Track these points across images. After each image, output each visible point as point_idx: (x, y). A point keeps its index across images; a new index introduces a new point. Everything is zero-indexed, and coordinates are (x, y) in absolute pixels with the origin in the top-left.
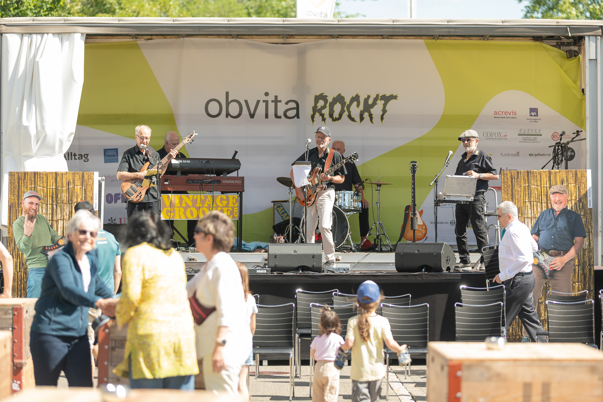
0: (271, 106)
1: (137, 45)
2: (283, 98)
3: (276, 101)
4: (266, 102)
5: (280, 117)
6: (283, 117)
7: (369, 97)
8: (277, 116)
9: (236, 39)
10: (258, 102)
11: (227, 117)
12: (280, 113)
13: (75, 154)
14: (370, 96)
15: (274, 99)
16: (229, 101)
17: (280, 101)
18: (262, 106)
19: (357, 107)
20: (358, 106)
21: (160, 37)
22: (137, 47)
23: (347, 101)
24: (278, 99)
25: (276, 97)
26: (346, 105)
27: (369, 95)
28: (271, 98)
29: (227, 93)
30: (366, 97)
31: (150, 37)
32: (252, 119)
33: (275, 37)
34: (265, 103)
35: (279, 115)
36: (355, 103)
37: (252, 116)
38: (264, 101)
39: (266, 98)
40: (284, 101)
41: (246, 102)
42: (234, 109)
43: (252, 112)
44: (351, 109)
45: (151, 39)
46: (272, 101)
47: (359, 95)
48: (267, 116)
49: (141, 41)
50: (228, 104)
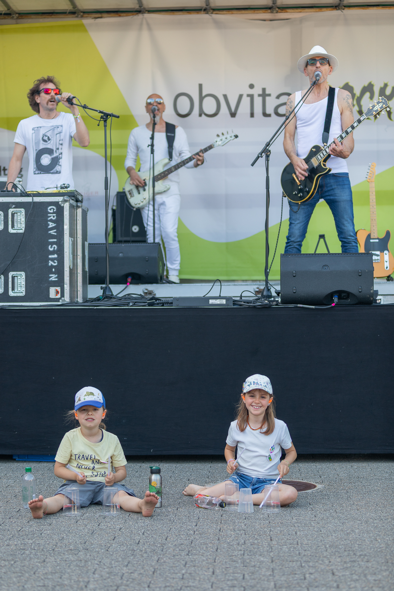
0: (258, 101)
1: (83, 25)
2: (273, 91)
3: (264, 95)
4: (251, 96)
5: (269, 115)
6: (273, 115)
7: (386, 85)
8: (265, 115)
9: (211, 15)
10: (241, 96)
11: (200, 115)
12: (270, 110)
13: (4, 168)
14: (388, 84)
15: (261, 92)
16: (204, 94)
17: (269, 95)
18: (246, 101)
19: (369, 99)
20: (371, 98)
21: (112, 14)
22: (83, 28)
23: (357, 92)
24: (267, 92)
25: (264, 90)
26: (356, 98)
27: (386, 82)
28: (257, 91)
29: (201, 86)
30: (382, 86)
31: (99, 15)
32: (233, 119)
33: (261, 11)
34: (249, 98)
35: (268, 112)
36: (368, 95)
37: (233, 115)
38: (248, 95)
39: (251, 92)
40: (274, 95)
41: (225, 96)
42: (209, 106)
43: (233, 109)
44: (363, 102)
45: (101, 17)
46: (259, 95)
47: (372, 83)
48: (252, 115)
49: (87, 21)
50: (201, 98)
